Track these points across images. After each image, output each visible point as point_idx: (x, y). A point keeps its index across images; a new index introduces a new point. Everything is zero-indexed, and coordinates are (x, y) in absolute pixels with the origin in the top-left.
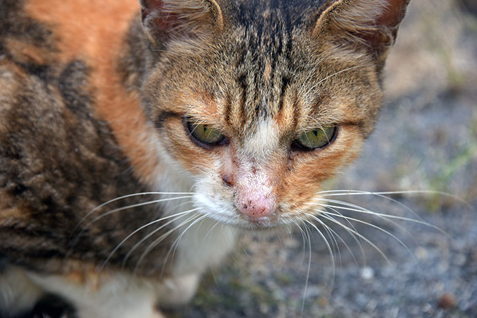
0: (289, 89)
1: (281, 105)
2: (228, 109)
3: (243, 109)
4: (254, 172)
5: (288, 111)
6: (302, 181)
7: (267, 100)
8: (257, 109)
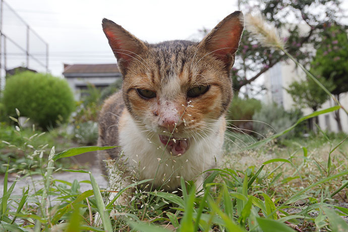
0: (186, 65)
1: (182, 70)
2: (153, 76)
3: (159, 73)
4: (168, 105)
5: (186, 74)
6: (195, 111)
7: (173, 67)
8: (168, 72)
